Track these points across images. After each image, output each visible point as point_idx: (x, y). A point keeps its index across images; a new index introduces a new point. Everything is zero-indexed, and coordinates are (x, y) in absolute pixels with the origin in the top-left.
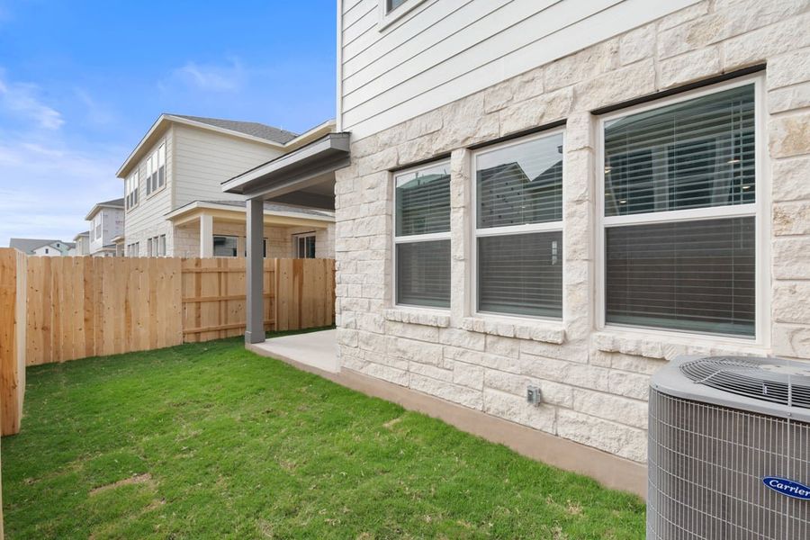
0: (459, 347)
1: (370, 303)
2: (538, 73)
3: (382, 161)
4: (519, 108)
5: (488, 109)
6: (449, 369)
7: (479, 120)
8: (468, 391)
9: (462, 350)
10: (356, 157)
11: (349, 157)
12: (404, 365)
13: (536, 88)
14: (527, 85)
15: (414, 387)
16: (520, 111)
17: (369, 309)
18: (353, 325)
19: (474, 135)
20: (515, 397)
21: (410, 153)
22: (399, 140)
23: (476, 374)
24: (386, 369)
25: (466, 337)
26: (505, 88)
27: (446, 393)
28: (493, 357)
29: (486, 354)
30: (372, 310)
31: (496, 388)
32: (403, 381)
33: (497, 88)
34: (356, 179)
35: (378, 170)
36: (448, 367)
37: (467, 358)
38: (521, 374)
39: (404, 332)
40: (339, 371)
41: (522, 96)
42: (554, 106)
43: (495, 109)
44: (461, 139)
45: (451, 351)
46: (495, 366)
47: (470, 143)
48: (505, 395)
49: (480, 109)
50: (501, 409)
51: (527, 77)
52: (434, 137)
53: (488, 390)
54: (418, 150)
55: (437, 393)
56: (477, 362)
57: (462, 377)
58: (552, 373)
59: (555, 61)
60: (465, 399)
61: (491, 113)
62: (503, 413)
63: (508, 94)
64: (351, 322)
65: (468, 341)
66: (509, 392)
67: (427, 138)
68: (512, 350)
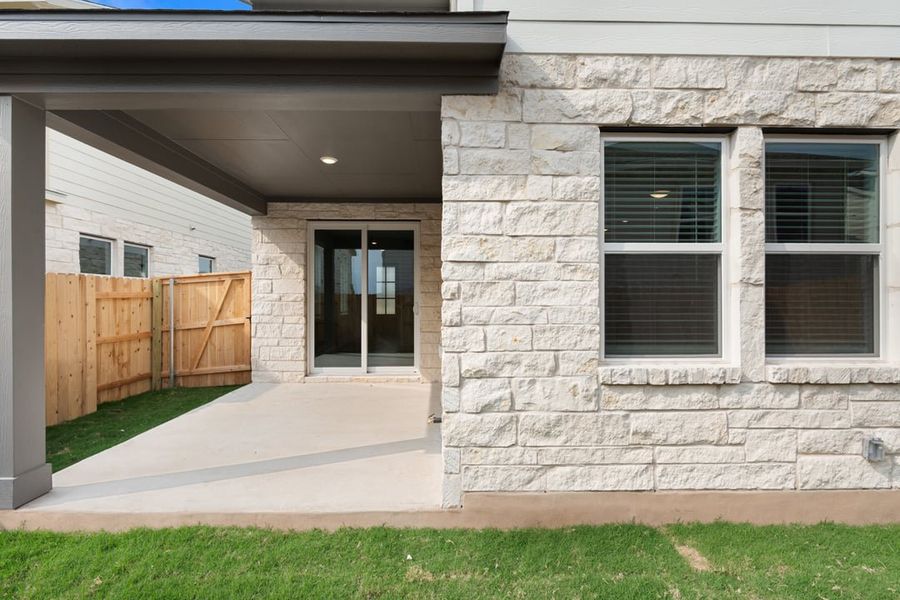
0: (758, 408)
1: (556, 359)
2: (871, 65)
3: (594, 108)
4: (847, 99)
5: (802, 85)
6: (739, 444)
7: (788, 96)
8: (773, 467)
9: (761, 411)
10: (514, 84)
11: (496, 77)
12: (645, 455)
13: (868, 81)
14: (855, 74)
15: (665, 486)
16: (848, 103)
17: (554, 371)
18: (506, 405)
19: (782, 113)
20: (842, 458)
21: (658, 110)
22: (635, 81)
23: (786, 439)
24: (596, 470)
25: (767, 393)
26: (828, 66)
27: (731, 480)
28: (814, 412)
29: (801, 411)
30: (561, 371)
31: (817, 453)
32: (644, 483)
33: (818, 63)
34: (514, 126)
35: (577, 120)
36: (737, 441)
37: (767, 422)
38: (852, 427)
39: (645, 402)
40: (456, 502)
41: (849, 84)
42: (886, 111)
43: (812, 89)
44: (761, 113)
45: (742, 417)
46: (816, 424)
47: (772, 122)
48: (828, 459)
49: (790, 81)
50: (825, 478)
51: (858, 63)
52: (709, 97)
53: (803, 458)
54: (675, 108)
55: (717, 483)
56: (787, 424)
57: (760, 451)
58: (890, 418)
59: (891, 59)
60: (766, 480)
61: (806, 92)
62: (827, 482)
63: (830, 76)
64: (500, 399)
65: (772, 398)
66: (833, 453)
67: (696, 95)
68: (840, 400)
